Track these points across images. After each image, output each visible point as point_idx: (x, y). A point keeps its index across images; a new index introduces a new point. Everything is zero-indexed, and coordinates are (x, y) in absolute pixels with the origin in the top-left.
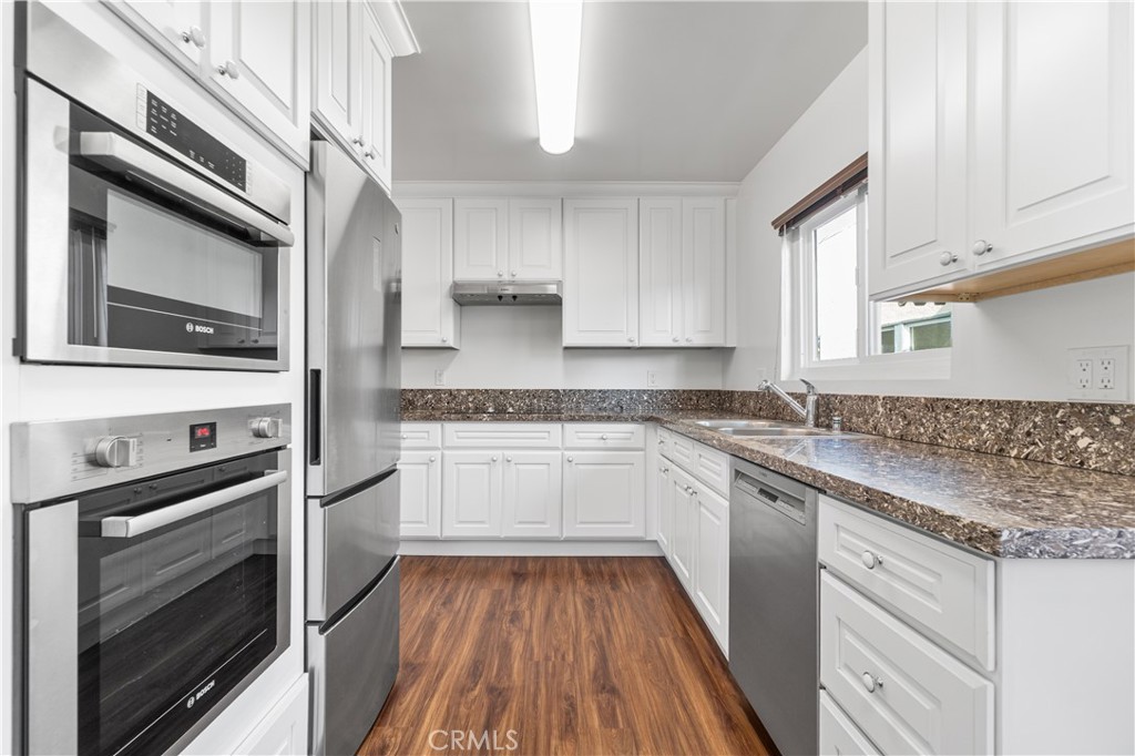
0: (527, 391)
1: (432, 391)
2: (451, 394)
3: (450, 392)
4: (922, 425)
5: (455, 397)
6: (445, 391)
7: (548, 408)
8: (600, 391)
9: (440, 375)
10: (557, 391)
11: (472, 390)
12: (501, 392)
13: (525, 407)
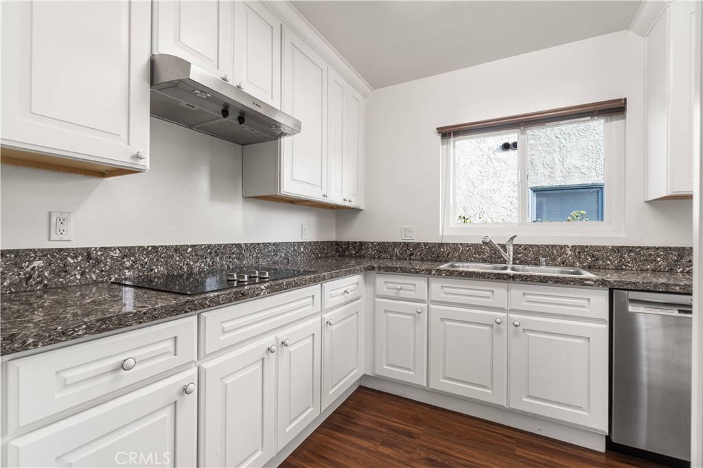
0: (209, 246)
1: (44, 253)
2: (89, 257)
3: (88, 254)
4: (609, 260)
5: (98, 262)
6: (76, 252)
7: (231, 267)
8: (274, 244)
9: (62, 221)
10: (238, 246)
11: (130, 248)
12: (177, 249)
13: (206, 268)
